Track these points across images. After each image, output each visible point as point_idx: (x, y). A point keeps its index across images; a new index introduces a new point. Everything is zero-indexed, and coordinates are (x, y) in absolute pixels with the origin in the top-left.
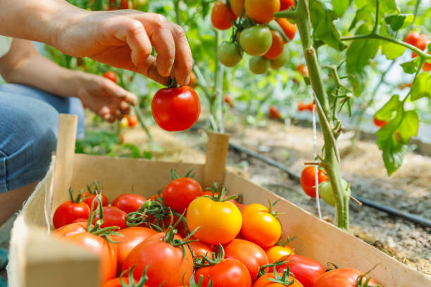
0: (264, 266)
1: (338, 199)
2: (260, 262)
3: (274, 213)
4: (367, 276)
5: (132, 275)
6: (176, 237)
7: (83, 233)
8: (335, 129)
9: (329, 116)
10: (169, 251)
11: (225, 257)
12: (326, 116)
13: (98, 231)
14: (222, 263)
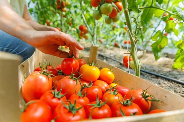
0: (108, 89)
1: (136, 66)
2: (106, 88)
3: (112, 71)
4: (146, 91)
5: (56, 89)
6: (74, 77)
7: (39, 74)
8: (136, 40)
9: (133, 35)
10: (71, 82)
11: (93, 85)
12: (132, 35)
13: (45, 74)
14: (91, 87)
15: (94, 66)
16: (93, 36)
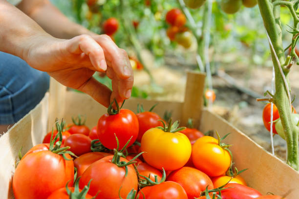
3: (223, 145)
5: (78, 185)
6: (122, 160)
7: (47, 151)
8: (285, 65)
9: (280, 51)
10: (114, 171)
11: (167, 180)
13: (58, 150)
15: (174, 132)
16: (200, 40)
